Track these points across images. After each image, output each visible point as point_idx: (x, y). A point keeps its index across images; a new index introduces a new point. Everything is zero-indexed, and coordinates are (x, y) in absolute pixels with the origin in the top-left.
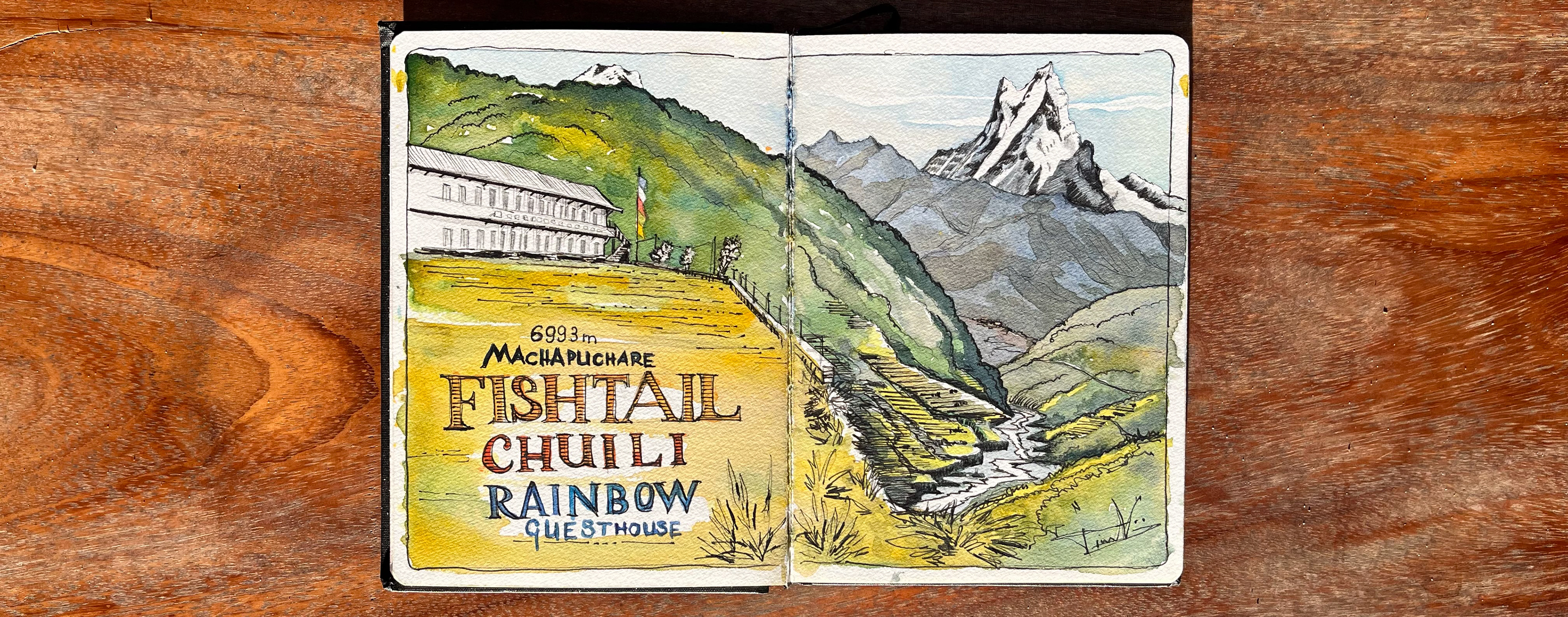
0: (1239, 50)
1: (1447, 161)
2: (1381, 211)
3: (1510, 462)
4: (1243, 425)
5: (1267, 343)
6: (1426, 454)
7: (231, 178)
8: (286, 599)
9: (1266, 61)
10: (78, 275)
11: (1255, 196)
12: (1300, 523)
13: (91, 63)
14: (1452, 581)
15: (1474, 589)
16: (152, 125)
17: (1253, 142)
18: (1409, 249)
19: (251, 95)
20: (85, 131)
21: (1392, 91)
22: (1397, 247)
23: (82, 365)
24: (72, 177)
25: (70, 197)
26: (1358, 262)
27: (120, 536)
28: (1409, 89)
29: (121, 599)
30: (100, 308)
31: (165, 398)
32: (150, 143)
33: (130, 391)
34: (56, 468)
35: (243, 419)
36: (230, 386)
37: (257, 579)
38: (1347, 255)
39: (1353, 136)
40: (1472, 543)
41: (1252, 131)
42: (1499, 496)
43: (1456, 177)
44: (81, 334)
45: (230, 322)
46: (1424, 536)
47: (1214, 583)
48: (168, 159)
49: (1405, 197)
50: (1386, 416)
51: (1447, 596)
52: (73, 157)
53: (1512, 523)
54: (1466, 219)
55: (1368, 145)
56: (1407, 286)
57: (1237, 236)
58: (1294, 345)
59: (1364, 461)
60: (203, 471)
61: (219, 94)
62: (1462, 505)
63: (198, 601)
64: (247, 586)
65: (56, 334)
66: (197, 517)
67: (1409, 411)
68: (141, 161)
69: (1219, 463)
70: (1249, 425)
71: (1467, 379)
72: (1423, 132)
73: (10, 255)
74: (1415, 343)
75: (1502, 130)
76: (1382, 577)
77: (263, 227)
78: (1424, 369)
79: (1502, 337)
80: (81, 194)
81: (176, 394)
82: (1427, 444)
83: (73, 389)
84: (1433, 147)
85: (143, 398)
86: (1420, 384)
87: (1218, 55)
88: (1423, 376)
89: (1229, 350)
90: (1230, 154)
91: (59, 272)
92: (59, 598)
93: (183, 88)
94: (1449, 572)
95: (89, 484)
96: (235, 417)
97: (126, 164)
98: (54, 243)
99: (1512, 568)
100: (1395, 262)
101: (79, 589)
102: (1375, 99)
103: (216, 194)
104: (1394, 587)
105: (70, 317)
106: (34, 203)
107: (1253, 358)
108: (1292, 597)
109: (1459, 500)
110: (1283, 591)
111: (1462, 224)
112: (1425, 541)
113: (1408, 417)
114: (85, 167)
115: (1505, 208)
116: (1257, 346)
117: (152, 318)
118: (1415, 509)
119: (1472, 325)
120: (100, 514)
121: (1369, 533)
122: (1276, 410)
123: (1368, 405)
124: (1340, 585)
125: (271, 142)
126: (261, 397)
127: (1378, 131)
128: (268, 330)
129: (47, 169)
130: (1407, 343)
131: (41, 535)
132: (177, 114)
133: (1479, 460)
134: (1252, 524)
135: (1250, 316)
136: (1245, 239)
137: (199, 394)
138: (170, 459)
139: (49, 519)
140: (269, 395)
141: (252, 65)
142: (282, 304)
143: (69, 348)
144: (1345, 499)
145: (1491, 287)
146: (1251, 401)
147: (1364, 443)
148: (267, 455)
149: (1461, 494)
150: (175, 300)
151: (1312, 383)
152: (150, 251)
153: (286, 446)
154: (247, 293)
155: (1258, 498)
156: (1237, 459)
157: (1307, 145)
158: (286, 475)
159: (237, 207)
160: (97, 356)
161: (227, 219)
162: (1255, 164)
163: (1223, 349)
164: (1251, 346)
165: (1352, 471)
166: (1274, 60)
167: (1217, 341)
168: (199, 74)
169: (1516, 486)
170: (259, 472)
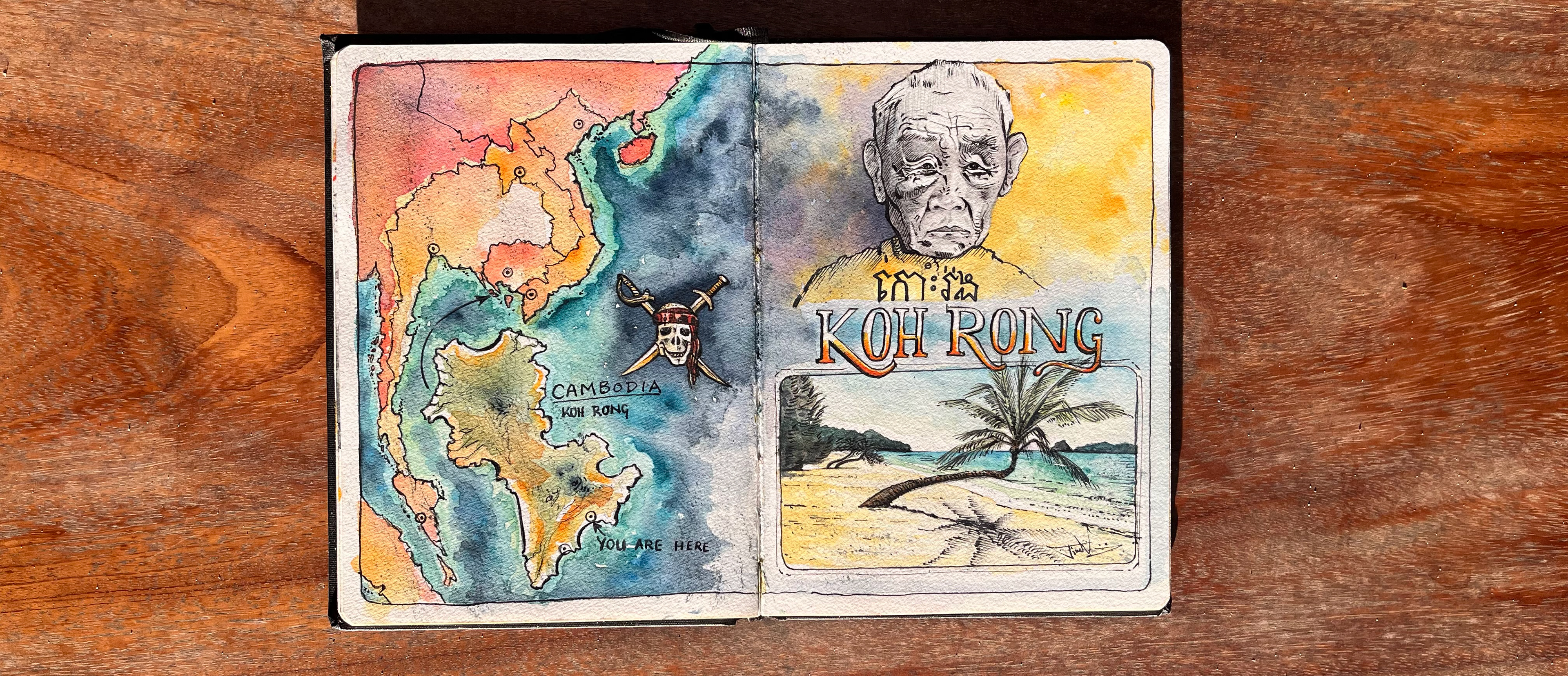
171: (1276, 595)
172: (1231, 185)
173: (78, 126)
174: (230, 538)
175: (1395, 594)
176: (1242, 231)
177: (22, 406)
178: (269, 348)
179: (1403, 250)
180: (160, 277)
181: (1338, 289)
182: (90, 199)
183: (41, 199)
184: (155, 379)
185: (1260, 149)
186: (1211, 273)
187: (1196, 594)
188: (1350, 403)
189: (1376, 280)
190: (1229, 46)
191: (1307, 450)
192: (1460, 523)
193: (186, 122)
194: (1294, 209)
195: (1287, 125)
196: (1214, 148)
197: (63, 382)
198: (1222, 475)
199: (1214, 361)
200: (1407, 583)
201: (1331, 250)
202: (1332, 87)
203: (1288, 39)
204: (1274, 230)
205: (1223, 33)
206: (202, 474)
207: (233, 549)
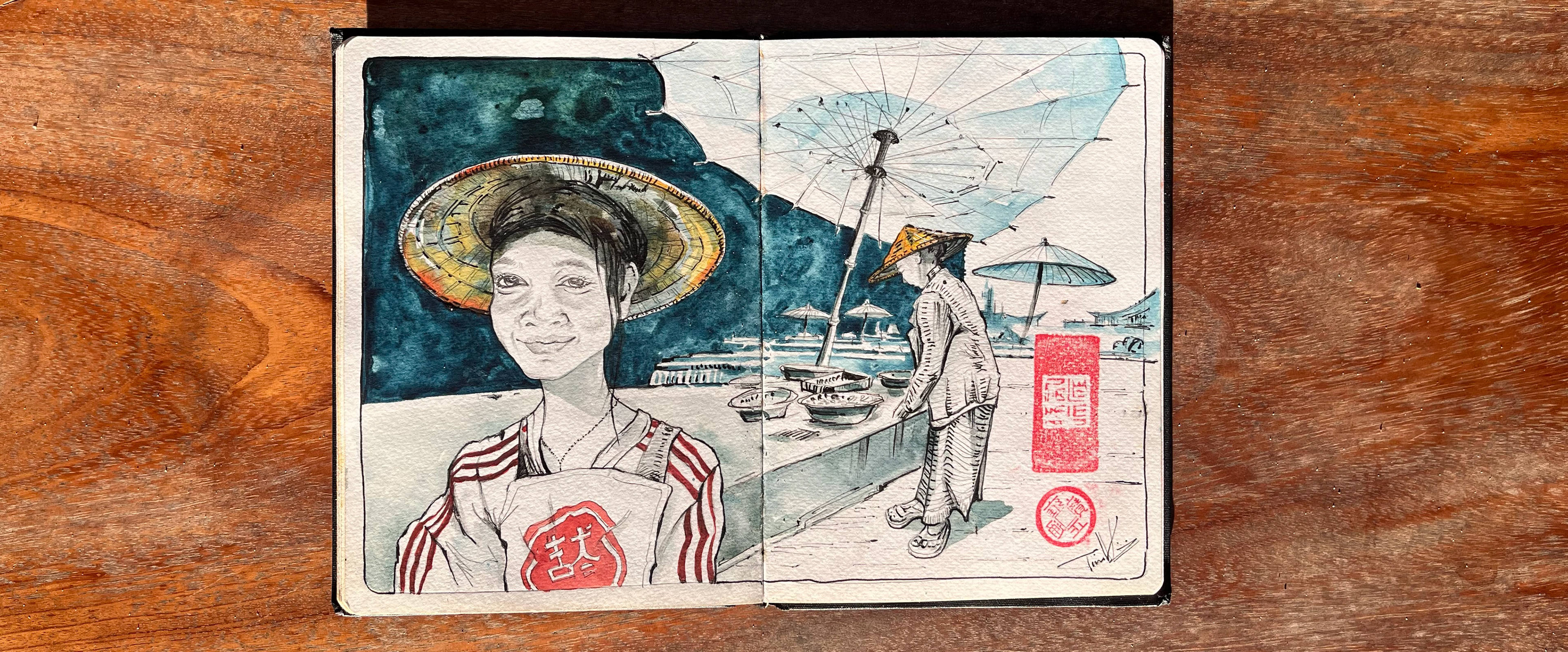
0: (1267, 17)
1: (1482, 133)
2: (1415, 184)
3: (1547, 445)
4: (1270, 403)
5: (1295, 318)
6: (1462, 435)
7: (234, 138)
8: (280, 570)
9: (1295, 29)
10: (76, 235)
11: (1283, 167)
12: (1330, 505)
13: (95, 20)
14: (1487, 567)
15: (1510, 576)
16: (155, 84)
17: (1282, 112)
18: (1443, 223)
19: (255, 54)
20: (87, 88)
21: (1425, 60)
22: (1431, 221)
23: (78, 327)
24: (72, 136)
25: (70, 155)
26: (1390, 235)
27: (113, 502)
28: (1443, 59)
29: (112, 568)
30: (97, 269)
31: (162, 362)
32: (153, 102)
33: (127, 354)
34: (48, 432)
35: (240, 385)
36: (229, 349)
37: (251, 549)
38: (1379, 228)
39: (1385, 106)
40: (1508, 528)
41: (1281, 100)
42: (1536, 480)
43: (1492, 149)
44: (78, 295)
45: (230, 285)
46: (1458, 521)
47: (1239, 567)
48: (170, 118)
49: (1439, 169)
50: (1419, 395)
51: (1482, 583)
52: (74, 115)
53: (1549, 508)
54: (1501, 192)
55: (1400, 115)
56: (1440, 261)
57: (1264, 207)
58: (1324, 320)
59: (1397, 442)
60: (198, 437)
61: (223, 52)
62: (1498, 489)
63: (190, 571)
64: (240, 556)
65: (53, 294)
66: (191, 484)
67: (1443, 391)
68: (143, 120)
69: (1245, 442)
70: (1276, 403)
71: (1503, 358)
72: (1457, 103)
73: (8, 214)
74: (1450, 320)
75: (1539, 102)
76: (1415, 563)
77: (265, 188)
78: (1459, 348)
79: (1539, 315)
80: (81, 153)
81: (173, 358)
82: (1461, 425)
83: (68, 351)
84: (1467, 119)
85: (139, 361)
86: (1454, 363)
87: (1246, 21)
88: (1457, 355)
89: (1256, 325)
90: (1256, 124)
91: (57, 231)
92: (48, 566)
93: (187, 46)
94: (1484, 558)
95: (82, 448)
96: (233, 382)
97: (128, 122)
98: (52, 202)
99: (1550, 555)
100: (1429, 237)
101: (69, 557)
102: (1407, 69)
103: (218, 153)
104: (1426, 574)
105: (66, 278)
106: (33, 161)
107: (1280, 333)
108: (1321, 583)
109: (1495, 483)
110: (1312, 576)
111: (1498, 198)
112: (1460, 525)
113: (1443, 397)
114: (86, 125)
115: (1541, 182)
116: (1285, 322)
117: (150, 279)
118: (1449, 494)
119: (1508, 303)
120: (93, 480)
121: (1402, 517)
122: (1304, 388)
123: (1401, 384)
124: (1372, 571)
125: (275, 102)
126: (260, 362)
127: (1411, 102)
128: (268, 293)
129: (48, 127)
130: (1441, 321)
131: (32, 500)
132: (181, 72)
133: (1515, 442)
134: (1280, 505)
135: (1278, 291)
136: (1272, 211)
137: (196, 357)
138: (165, 425)
139: (40, 484)
140: (268, 360)
141: (257, 23)
142: (283, 267)
143: (65, 309)
144: (1376, 481)
145: (1528, 263)
146: (1279, 379)
147: (1397, 423)
148: (264, 422)
149: (1497, 478)
150: (174, 261)
151: (1342, 360)
152: (150, 211)
153: (285, 412)
154: (248, 255)
155: (1286, 478)
156: (1264, 438)
157: (1338, 115)
158: (283, 442)
159: (239, 167)
160: (94, 318)
161: (229, 180)
162: (1283, 134)
163: (1249, 324)
164: (1278, 321)
165: (1384, 452)
166: (1304, 27)
167: (1244, 316)
168: (204, 32)
169: (1554, 469)
170: (256, 438)
171: (1305, 597)
172: (1243, 193)
173: (109, 175)
174: (267, 574)
175: (1423, 593)
176: (1255, 238)
177: (60, 451)
178: (300, 386)
179: (1416, 251)
180: (193, 320)
181: (1353, 291)
182: (124, 246)
183: (75, 248)
184: (191, 420)
185: (1269, 156)
186: (1226, 281)
187: (1225, 599)
188: (1371, 404)
189: (1390, 281)
190: (1234, 57)
191: (1329, 452)
192: (1483, 520)
193: (215, 168)
194: (1305, 214)
195: (1295, 132)
196: (1224, 157)
197: (100, 427)
198: (1245, 480)
199: (1233, 367)
200: (1434, 582)
201: (1344, 253)
202: (1338, 94)
203: (1292, 48)
204: (1286, 235)
205: (1228, 45)
206: (239, 512)
207: (270, 585)
